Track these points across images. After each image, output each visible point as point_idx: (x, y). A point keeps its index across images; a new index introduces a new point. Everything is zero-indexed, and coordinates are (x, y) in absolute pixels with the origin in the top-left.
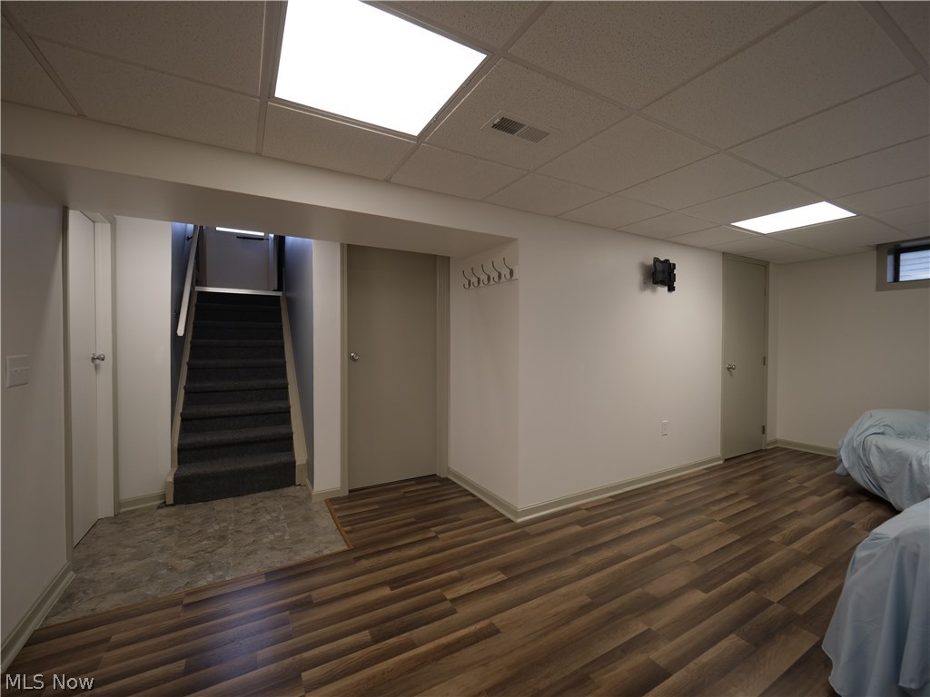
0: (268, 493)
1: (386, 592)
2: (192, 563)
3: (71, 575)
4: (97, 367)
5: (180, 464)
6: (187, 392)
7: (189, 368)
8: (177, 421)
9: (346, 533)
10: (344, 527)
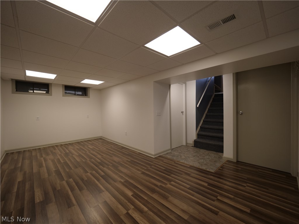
0: (215, 152)
1: (206, 185)
2: (184, 158)
3: (170, 151)
4: (183, 114)
5: (198, 138)
6: (204, 121)
7: (206, 115)
8: (199, 128)
9: (219, 169)
10: (221, 168)
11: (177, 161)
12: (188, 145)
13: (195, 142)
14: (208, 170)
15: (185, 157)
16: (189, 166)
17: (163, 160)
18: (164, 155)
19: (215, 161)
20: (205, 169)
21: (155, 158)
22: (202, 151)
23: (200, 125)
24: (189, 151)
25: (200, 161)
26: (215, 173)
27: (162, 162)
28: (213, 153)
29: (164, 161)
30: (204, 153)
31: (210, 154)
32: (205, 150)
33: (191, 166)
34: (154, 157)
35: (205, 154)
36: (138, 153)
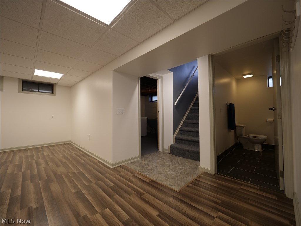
2: (151, 168)
5: (176, 143)
6: (184, 123)
7: (187, 116)
8: (178, 130)
9: (188, 186)
10: (191, 183)
11: (139, 174)
12: (164, 151)
13: (171, 147)
14: (172, 187)
15: (153, 167)
16: (148, 181)
17: (120, 172)
18: (128, 164)
19: (188, 174)
20: (168, 186)
21: (113, 168)
22: (178, 158)
23: (180, 127)
24: (163, 159)
25: (169, 173)
26: (179, 193)
27: (118, 174)
28: (189, 162)
29: (122, 173)
30: (178, 162)
31: (185, 163)
32: (182, 158)
33: (152, 181)
34: (111, 167)
35: (180, 163)
36: (96, 161)
